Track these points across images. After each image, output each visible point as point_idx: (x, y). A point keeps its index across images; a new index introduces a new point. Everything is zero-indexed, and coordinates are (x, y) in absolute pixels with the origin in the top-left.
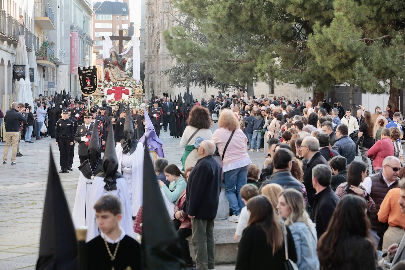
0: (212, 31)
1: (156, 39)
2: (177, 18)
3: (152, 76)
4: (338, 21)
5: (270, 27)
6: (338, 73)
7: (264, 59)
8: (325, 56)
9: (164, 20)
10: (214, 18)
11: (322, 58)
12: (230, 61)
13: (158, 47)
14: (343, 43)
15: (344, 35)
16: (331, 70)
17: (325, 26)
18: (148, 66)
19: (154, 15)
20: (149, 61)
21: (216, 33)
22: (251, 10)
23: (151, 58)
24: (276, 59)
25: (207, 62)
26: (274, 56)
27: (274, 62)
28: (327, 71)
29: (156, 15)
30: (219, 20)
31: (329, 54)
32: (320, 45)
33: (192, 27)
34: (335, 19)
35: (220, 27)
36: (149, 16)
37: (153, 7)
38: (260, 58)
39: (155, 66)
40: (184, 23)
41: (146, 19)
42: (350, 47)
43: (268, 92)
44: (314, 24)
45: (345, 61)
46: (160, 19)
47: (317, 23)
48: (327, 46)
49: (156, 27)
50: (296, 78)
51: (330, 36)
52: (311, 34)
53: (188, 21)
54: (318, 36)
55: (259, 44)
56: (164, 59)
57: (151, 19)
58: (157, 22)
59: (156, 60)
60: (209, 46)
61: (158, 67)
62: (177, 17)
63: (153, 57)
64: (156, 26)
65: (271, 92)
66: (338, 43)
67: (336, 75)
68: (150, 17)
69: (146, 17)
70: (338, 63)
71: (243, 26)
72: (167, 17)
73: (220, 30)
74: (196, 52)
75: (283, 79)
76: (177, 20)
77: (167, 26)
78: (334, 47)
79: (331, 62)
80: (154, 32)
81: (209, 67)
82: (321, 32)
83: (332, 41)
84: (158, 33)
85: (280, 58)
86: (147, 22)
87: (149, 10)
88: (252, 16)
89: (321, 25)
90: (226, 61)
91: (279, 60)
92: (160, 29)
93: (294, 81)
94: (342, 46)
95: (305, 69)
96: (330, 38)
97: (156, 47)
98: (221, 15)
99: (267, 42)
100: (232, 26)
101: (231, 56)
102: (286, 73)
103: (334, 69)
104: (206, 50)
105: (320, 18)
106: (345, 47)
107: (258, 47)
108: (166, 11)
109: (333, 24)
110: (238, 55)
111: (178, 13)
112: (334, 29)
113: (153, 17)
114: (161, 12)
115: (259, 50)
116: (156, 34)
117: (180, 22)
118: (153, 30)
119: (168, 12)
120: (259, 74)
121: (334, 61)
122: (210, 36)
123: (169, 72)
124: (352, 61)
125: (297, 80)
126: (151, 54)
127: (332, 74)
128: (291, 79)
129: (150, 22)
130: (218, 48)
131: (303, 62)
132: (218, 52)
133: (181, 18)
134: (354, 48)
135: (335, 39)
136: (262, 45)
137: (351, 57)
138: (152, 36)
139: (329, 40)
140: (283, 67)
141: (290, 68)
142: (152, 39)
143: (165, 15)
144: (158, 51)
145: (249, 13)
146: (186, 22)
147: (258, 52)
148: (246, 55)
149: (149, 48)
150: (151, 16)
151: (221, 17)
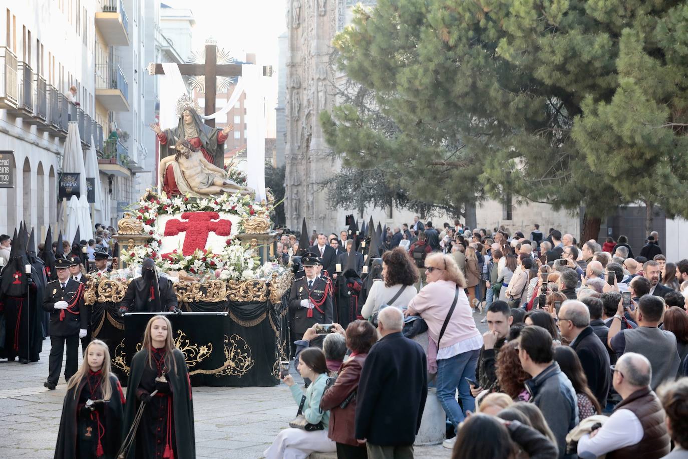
0: (404, 111)
1: (304, 125)
2: (342, 90)
3: (298, 191)
4: (626, 94)
5: (506, 104)
6: (625, 183)
7: (496, 160)
8: (603, 156)
9: (318, 92)
10: (409, 89)
11: (598, 158)
12: (436, 164)
13: (308, 141)
14: (634, 131)
15: (635, 117)
16: (613, 179)
17: (602, 103)
18: (291, 173)
19: (300, 84)
20: (292, 165)
21: (412, 116)
22: (474, 76)
23: (296, 159)
24: (517, 160)
25: (396, 165)
26: (513, 155)
27: (513, 165)
28: (606, 180)
29: (305, 85)
30: (417, 93)
31: (610, 150)
32: (593, 135)
33: (368, 106)
34: (619, 90)
35: (418, 104)
36: (292, 85)
37: (300, 71)
38: (489, 159)
39: (302, 173)
40: (353, 98)
41: (287, 91)
42: (647, 139)
43: (501, 217)
44: (582, 98)
45: (637, 164)
46: (312, 91)
47: (589, 98)
48: (607, 137)
49: (304, 105)
50: (552, 194)
51: (612, 120)
52: (579, 116)
53: (362, 94)
54: (590, 121)
55: (486, 134)
56: (317, 161)
57: (295, 91)
58: (305, 96)
59: (304, 162)
60: (400, 139)
61: (308, 174)
62: (342, 88)
63: (299, 157)
64: (305, 103)
65: (506, 217)
66: (625, 131)
67: (623, 188)
68: (293, 88)
69: (287, 88)
70: (626, 166)
71: (460, 103)
72: (323, 88)
73: (418, 111)
74: (377, 149)
75: (529, 195)
76: (343, 94)
77: (323, 102)
78: (619, 139)
79: (614, 165)
80: (301, 115)
81: (400, 174)
82: (595, 113)
83: (615, 128)
84: (309, 115)
85: (523, 159)
86: (288, 97)
87: (291, 75)
88: (474, 86)
89: (596, 101)
90: (428, 163)
91: (521, 162)
92: (311, 108)
93: (548, 198)
94: (632, 138)
95: (568, 177)
96: (611, 124)
97: (305, 139)
98: (421, 84)
99: (501, 130)
100: (440, 103)
101: (438, 155)
102: (535, 184)
103: (618, 178)
104: (394, 145)
105: (593, 87)
106: (638, 139)
107: (484, 139)
108: (322, 77)
109: (616, 98)
110: (449, 154)
111: (344, 81)
112: (619, 107)
113: (299, 88)
114: (313, 79)
115: (487, 144)
116: (305, 117)
117: (347, 96)
118: (299, 111)
119: (324, 79)
120: (487, 187)
121: (618, 163)
122: (401, 121)
123: (329, 184)
124: (651, 163)
125: (555, 197)
126: (296, 152)
127: (616, 185)
128: (543, 195)
129: (295, 97)
130: (415, 141)
131: (565, 165)
132: (416, 150)
133: (350, 91)
134: (655, 141)
135: (620, 124)
136: (491, 135)
137: (648, 156)
138: (297, 120)
139: (609, 127)
140: (528, 174)
141: (542, 176)
142: (297, 125)
143: (320, 83)
144: (308, 146)
145: (470, 80)
146: (358, 97)
147: (484, 148)
148: (463, 153)
149: (292, 143)
150: (295, 86)
151: (420, 88)
